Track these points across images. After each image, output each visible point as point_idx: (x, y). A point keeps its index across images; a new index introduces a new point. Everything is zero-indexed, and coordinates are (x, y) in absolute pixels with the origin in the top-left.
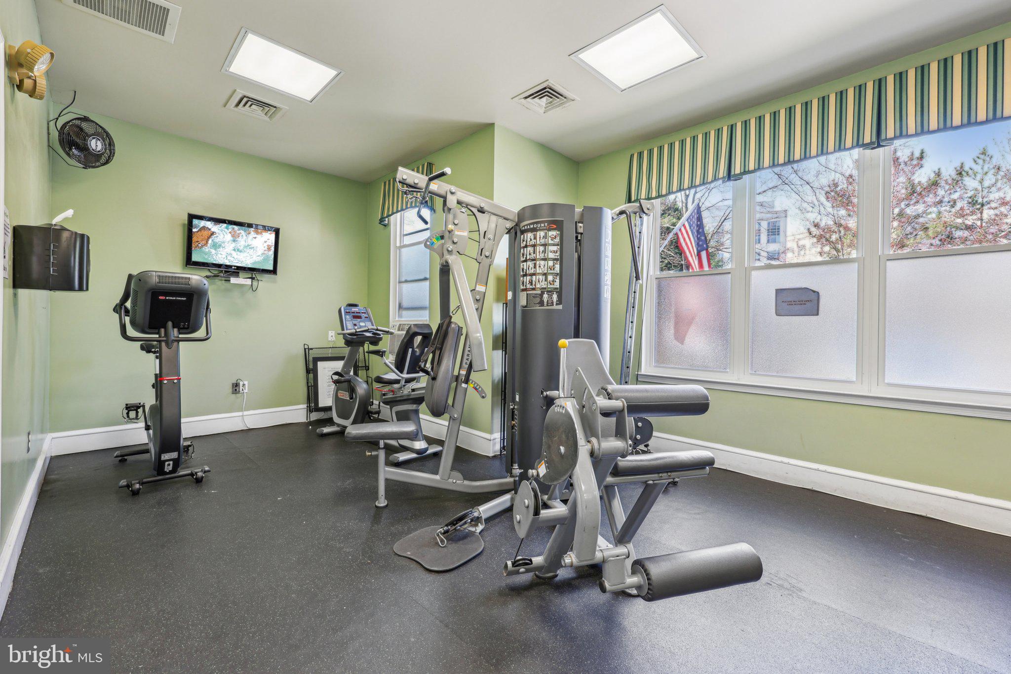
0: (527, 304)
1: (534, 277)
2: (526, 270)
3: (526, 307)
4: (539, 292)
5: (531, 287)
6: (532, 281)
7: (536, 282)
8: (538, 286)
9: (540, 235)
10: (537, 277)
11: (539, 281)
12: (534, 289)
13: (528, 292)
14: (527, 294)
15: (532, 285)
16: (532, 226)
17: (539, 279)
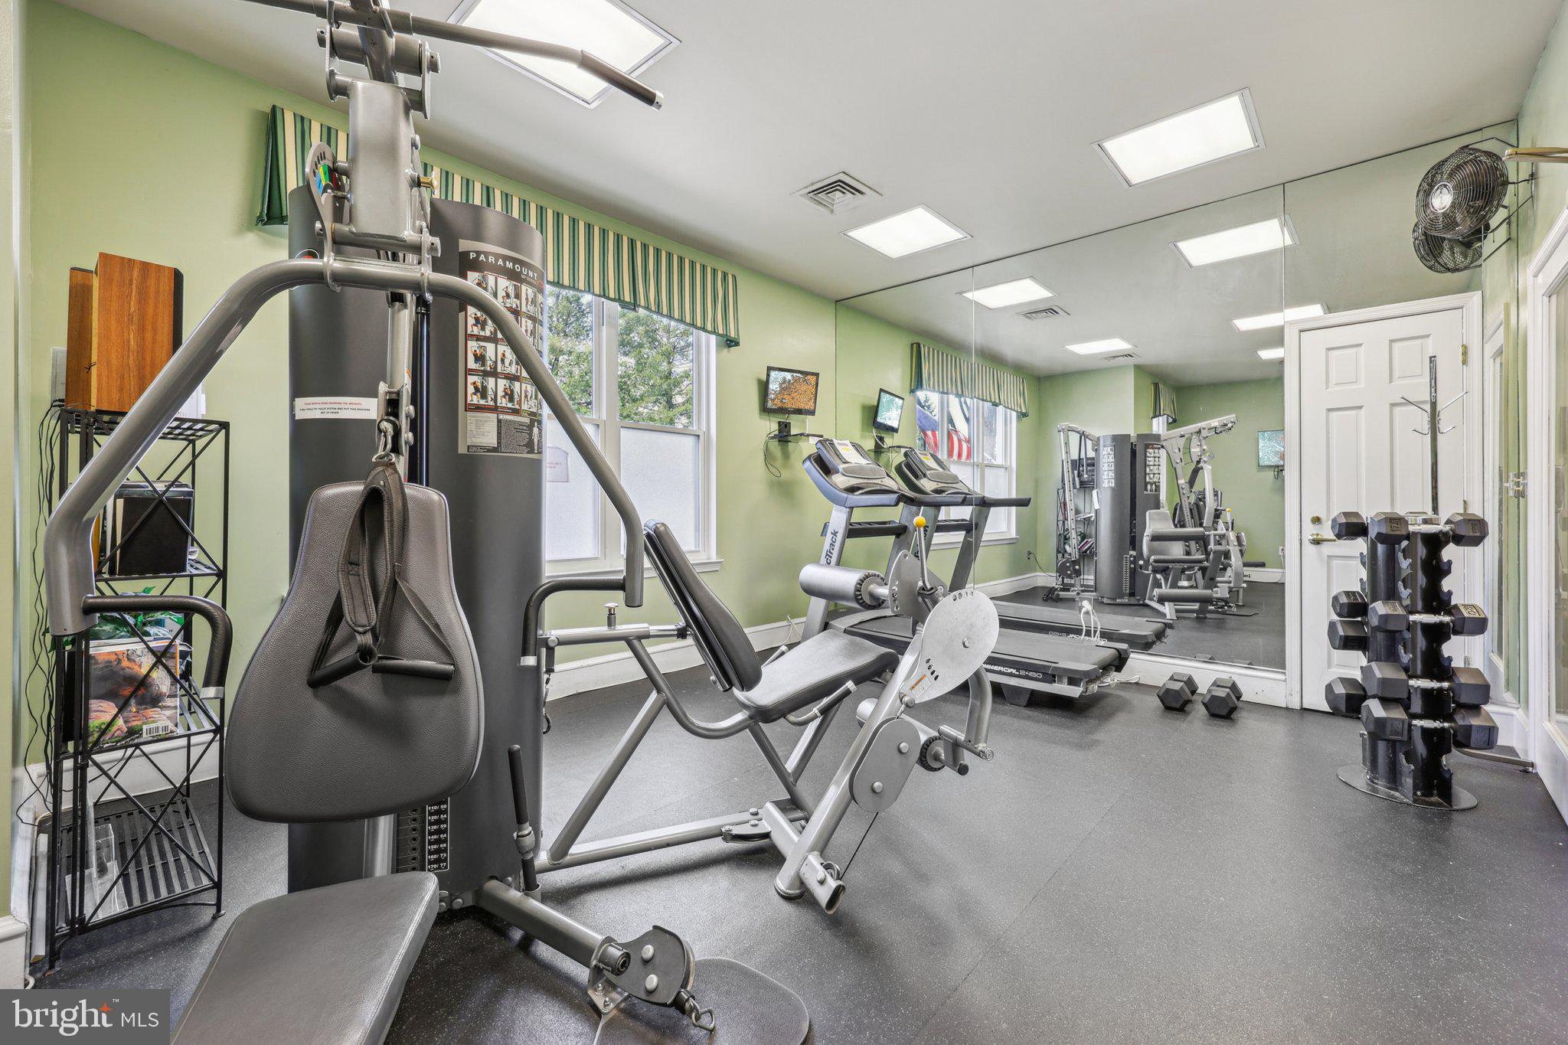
0: (499, 443)
1: (517, 384)
2: (496, 362)
3: (494, 450)
4: (526, 420)
5: (510, 405)
6: (512, 391)
7: (521, 400)
8: (525, 407)
9: (527, 295)
10: (524, 385)
11: (526, 396)
12: (516, 412)
13: (501, 417)
14: (499, 421)
15: (511, 400)
16: (509, 265)
17: (526, 391)
